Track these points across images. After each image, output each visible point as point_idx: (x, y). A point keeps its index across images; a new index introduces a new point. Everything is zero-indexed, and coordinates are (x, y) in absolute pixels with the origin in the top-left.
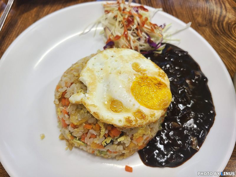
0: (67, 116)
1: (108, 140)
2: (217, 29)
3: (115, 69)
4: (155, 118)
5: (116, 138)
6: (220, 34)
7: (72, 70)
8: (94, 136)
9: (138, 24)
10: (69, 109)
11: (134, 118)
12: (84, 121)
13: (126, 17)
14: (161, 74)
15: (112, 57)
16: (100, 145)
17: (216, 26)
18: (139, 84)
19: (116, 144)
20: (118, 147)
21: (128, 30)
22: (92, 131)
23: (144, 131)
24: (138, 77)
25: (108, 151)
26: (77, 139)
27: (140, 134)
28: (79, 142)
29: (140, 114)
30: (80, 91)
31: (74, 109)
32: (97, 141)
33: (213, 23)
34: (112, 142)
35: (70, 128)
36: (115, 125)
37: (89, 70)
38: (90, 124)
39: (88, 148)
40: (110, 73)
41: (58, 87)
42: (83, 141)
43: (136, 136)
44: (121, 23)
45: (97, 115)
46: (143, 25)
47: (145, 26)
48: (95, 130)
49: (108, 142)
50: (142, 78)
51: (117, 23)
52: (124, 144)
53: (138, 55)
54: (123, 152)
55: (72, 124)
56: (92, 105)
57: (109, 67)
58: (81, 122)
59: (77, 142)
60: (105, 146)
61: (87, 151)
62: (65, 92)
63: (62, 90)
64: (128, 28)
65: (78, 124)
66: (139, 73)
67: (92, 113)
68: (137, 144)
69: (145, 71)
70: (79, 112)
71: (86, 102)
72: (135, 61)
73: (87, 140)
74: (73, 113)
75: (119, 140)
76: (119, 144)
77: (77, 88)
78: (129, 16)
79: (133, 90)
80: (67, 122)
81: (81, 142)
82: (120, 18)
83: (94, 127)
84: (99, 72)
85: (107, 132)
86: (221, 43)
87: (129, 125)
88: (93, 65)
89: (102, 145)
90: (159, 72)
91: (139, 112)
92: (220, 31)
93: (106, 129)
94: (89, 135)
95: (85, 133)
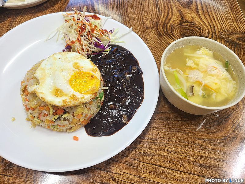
0: (27, 102)
1: (56, 117)
2: (161, 31)
3: (60, 67)
4: (85, 99)
5: (61, 115)
6: (164, 34)
7: (32, 69)
8: (46, 115)
9: (89, 31)
10: (28, 97)
11: (69, 100)
12: (38, 105)
13: (80, 25)
14: (94, 70)
15: (60, 59)
16: (51, 121)
17: (161, 28)
18: (75, 77)
19: (63, 120)
20: (64, 122)
21: (81, 36)
22: (44, 111)
23: (82, 110)
24: (75, 72)
25: (58, 125)
26: (36, 118)
27: (79, 112)
28: (37, 120)
29: (74, 97)
30: (36, 84)
31: (32, 97)
32: (48, 118)
33: (159, 26)
34: (59, 118)
35: (30, 111)
36: (56, 105)
37: (42, 69)
38: (43, 107)
39: (44, 124)
40: (56, 71)
41: (22, 82)
42: (40, 119)
43: (76, 114)
44: (76, 30)
45: (44, 99)
46: (93, 32)
47: (95, 32)
48: (46, 111)
49: (56, 118)
50: (78, 73)
51: (73, 31)
52: (68, 120)
53: (79, 57)
54: (70, 126)
55: (32, 107)
56: (40, 93)
57: (56, 66)
58: (37, 105)
59: (36, 120)
60: (55, 121)
61: (44, 127)
62: (26, 86)
63: (24, 84)
64: (81, 34)
65: (35, 107)
66: (77, 70)
67: (40, 98)
68: (78, 119)
69: (82, 67)
70: (35, 99)
71: (37, 91)
72: (75, 61)
73: (42, 118)
74: (31, 99)
75: (63, 117)
76: (65, 119)
77: (34, 82)
78: (82, 25)
79: (70, 81)
80: (28, 107)
81: (39, 120)
82: (75, 27)
83: (45, 108)
84: (49, 70)
85: (54, 111)
86: (163, 43)
87: (65, 105)
88: (46, 65)
89: (52, 121)
90: (93, 68)
91: (74, 96)
92: (164, 32)
93: (54, 109)
94: (43, 114)
95: (40, 113)
